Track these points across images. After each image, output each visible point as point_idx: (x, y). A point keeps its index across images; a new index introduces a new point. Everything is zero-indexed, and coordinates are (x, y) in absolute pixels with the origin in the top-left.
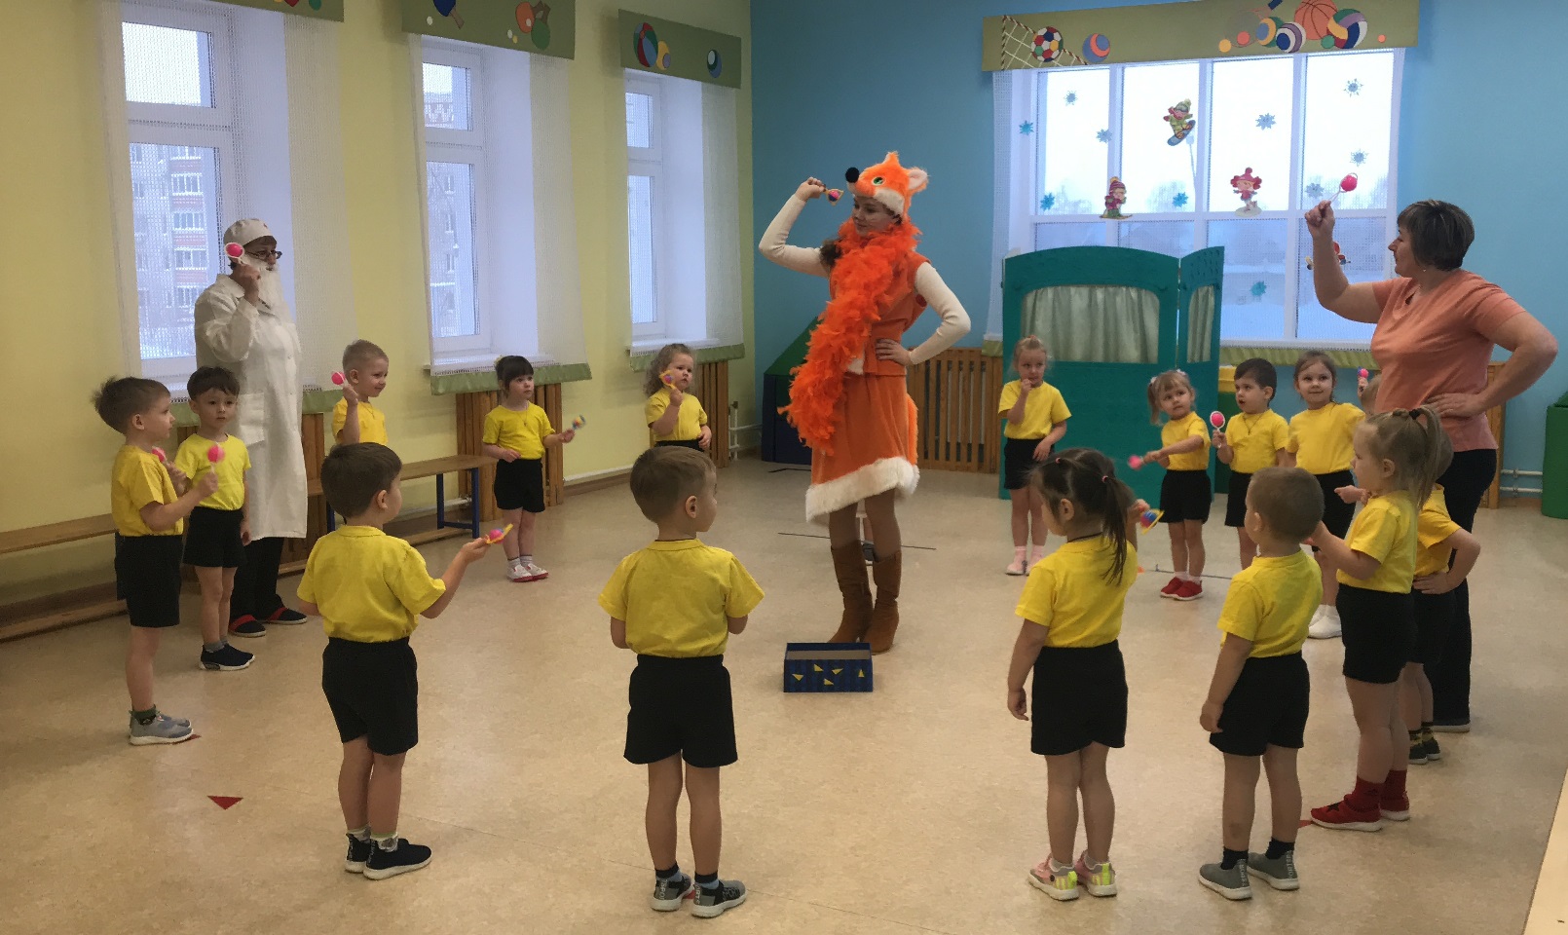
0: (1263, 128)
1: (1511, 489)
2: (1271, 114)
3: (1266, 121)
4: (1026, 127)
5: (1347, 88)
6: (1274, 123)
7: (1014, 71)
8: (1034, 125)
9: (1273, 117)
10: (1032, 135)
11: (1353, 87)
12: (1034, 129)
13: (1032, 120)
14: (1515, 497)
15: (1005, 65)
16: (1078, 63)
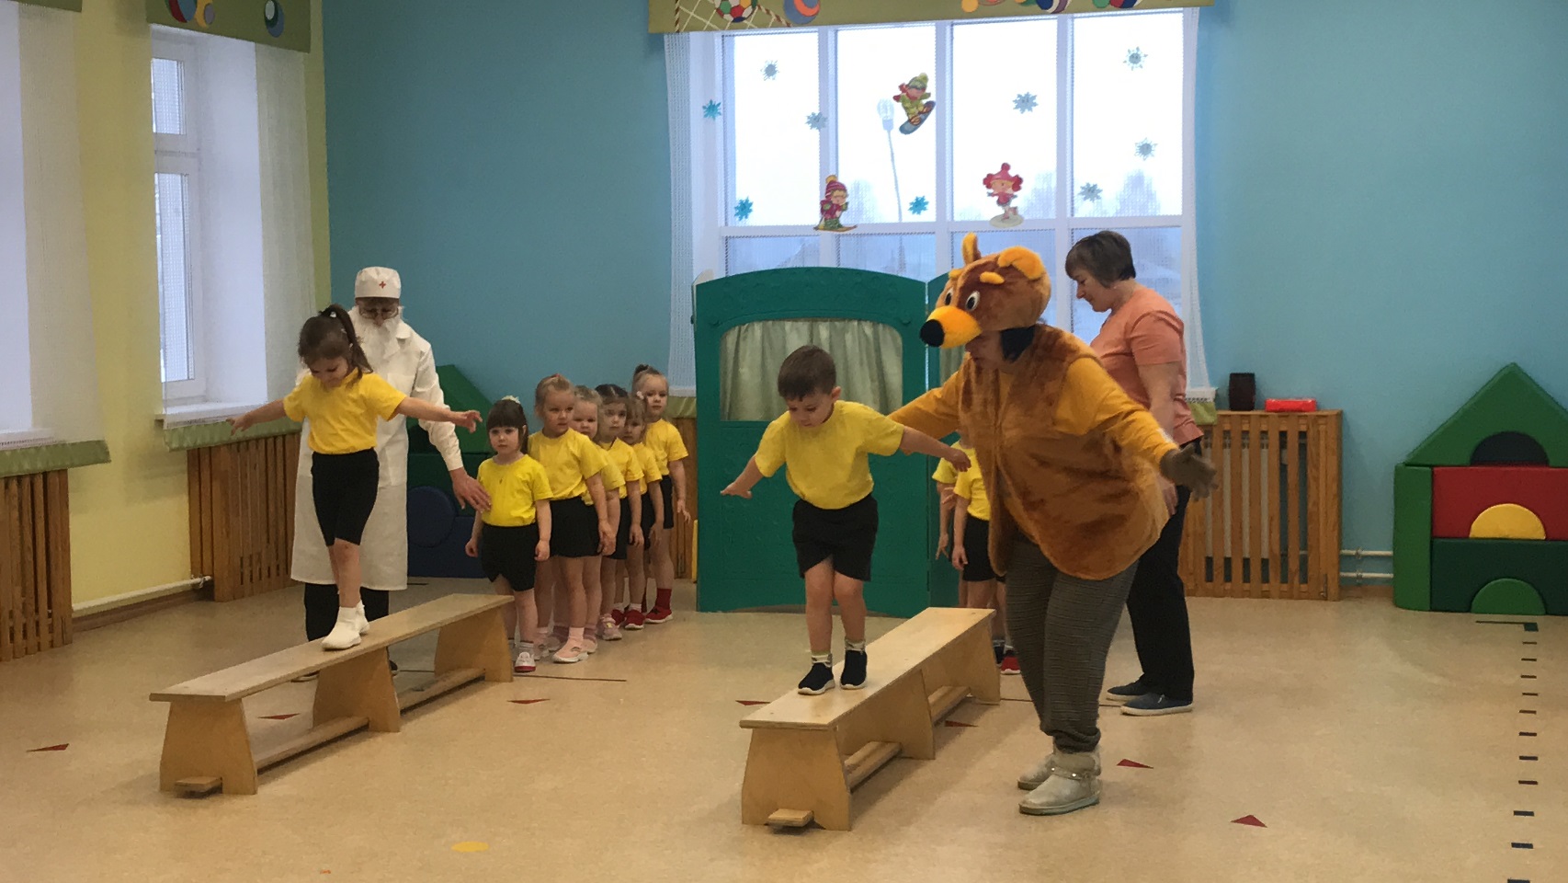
0: (1023, 111)
1: (1354, 575)
2: (1032, 94)
3: (1025, 102)
4: (711, 109)
5: (1128, 59)
6: (1035, 105)
7: (691, 33)
8: (721, 106)
9: (1034, 97)
10: (719, 119)
11: (1135, 58)
12: (721, 111)
13: (718, 99)
14: (1359, 585)
15: (681, 25)
16: (778, 24)
